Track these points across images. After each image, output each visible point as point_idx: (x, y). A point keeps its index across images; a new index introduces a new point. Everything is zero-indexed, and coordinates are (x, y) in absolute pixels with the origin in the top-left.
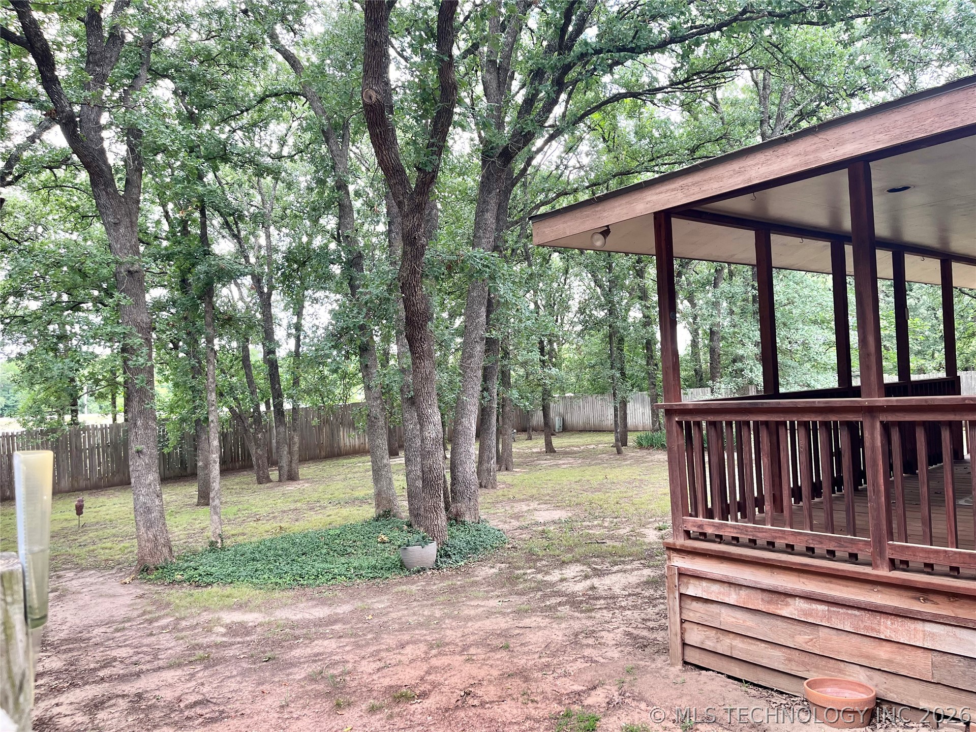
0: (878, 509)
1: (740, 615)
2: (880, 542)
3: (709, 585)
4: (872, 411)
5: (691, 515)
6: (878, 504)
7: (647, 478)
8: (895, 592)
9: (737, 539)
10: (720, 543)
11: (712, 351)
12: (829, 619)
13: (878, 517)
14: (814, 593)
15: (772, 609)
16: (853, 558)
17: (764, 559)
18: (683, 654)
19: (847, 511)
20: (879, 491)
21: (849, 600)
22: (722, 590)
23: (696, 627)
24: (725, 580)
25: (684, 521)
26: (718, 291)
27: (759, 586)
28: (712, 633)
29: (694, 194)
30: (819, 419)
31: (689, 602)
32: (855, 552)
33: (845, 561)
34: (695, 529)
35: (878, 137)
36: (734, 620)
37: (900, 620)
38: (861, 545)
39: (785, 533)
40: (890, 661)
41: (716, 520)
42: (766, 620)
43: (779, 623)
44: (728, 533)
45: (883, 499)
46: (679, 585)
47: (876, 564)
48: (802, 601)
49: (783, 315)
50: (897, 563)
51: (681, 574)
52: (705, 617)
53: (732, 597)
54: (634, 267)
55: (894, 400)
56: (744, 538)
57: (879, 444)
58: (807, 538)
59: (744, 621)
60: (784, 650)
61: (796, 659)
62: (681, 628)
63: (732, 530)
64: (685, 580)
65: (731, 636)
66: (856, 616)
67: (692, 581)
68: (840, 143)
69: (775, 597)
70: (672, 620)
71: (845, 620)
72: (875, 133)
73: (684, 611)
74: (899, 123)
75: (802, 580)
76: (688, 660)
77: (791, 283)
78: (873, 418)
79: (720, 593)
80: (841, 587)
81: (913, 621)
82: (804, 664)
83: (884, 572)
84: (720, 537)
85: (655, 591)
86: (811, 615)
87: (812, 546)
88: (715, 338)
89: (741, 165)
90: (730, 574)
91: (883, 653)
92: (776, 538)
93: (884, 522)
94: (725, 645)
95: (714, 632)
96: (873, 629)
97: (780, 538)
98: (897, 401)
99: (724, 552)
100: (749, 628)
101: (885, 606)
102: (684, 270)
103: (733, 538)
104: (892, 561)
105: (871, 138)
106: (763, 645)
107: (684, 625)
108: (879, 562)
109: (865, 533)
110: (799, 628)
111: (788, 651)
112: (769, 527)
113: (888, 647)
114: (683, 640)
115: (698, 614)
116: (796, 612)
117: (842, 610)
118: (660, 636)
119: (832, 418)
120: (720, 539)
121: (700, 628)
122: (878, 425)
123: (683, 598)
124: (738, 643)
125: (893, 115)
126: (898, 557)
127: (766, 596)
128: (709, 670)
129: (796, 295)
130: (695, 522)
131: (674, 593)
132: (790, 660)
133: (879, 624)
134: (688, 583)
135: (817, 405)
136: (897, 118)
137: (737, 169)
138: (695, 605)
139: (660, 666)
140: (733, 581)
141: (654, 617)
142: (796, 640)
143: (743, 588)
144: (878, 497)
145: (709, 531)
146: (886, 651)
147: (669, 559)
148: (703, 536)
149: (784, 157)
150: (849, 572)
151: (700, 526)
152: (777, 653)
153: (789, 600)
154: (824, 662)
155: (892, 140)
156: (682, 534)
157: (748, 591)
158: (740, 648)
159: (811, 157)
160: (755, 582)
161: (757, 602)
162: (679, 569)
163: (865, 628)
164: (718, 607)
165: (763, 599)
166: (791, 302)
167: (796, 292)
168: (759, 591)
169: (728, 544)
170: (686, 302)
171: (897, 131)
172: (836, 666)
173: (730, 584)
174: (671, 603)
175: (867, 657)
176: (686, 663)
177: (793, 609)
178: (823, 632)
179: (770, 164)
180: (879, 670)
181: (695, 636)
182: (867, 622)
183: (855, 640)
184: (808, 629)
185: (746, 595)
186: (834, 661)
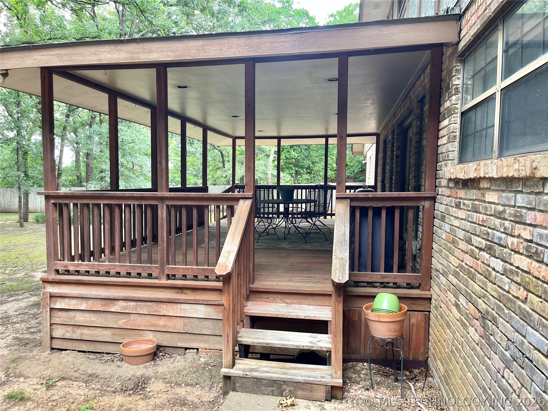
0: (163, 250)
1: (87, 315)
2: (163, 266)
3: (69, 300)
4: (162, 199)
5: (60, 260)
6: (163, 247)
7: (40, 241)
8: (168, 290)
9: (88, 272)
10: (78, 275)
11: (88, 165)
12: (136, 310)
13: (163, 253)
14: (129, 297)
15: (106, 309)
16: (150, 276)
17: (103, 282)
18: (51, 344)
19: (148, 253)
20: (164, 240)
21: (146, 298)
22: (77, 302)
23: (60, 326)
24: (79, 296)
25: (55, 264)
26: (92, 130)
27: (99, 297)
28: (70, 328)
29: (65, 61)
30: (136, 203)
31: (56, 312)
32: (151, 273)
33: (146, 278)
34: (62, 268)
35: (169, 53)
36: (84, 318)
37: (170, 304)
38: (154, 269)
39: (115, 266)
40: (164, 326)
41: (76, 262)
42: (103, 315)
43: (110, 316)
44: (82, 269)
45: (165, 244)
46: (50, 303)
47: (160, 277)
48: (123, 302)
49: (129, 148)
50: (170, 276)
51: (51, 296)
52: (66, 320)
53: (84, 306)
54: (36, 106)
55: (173, 194)
56: (92, 271)
57: (165, 216)
58: (127, 267)
59: (90, 318)
60: (111, 330)
61: (118, 333)
62: (51, 329)
63: (85, 267)
64: (54, 299)
65: (82, 328)
66: (149, 305)
67: (59, 299)
68: (150, 52)
69: (108, 302)
70: (45, 325)
71: (144, 308)
72: (168, 51)
73: (52, 318)
74: (179, 49)
75: (123, 290)
76: (54, 347)
77: (134, 131)
78: (163, 203)
79: (76, 304)
80: (143, 292)
81: (176, 304)
82: (122, 335)
83: (164, 281)
84: (78, 271)
85: (38, 309)
86: (127, 309)
87: (129, 272)
88: (90, 158)
89: (96, 50)
90: (83, 293)
91: (161, 322)
92: (110, 269)
93: (165, 256)
94: (77, 334)
95: (71, 327)
96: (157, 311)
97: (113, 269)
98: (174, 194)
99: (79, 280)
100: (93, 322)
101: (163, 299)
102: (71, 114)
103: (86, 271)
104: (168, 275)
105: (166, 53)
106: (100, 329)
107: (52, 327)
108: (162, 277)
109: (156, 262)
110: (120, 316)
111: (114, 330)
112: (107, 263)
113: (164, 319)
114: (51, 335)
115: (62, 319)
116: (119, 308)
117: (142, 304)
118: (37, 336)
119: (144, 203)
120: (78, 272)
121: (63, 327)
122: (165, 206)
123: (52, 310)
124: (86, 331)
125: (177, 44)
126: (170, 273)
127: (103, 302)
128: (67, 350)
129: (137, 138)
130: (62, 264)
131: (46, 308)
132: (114, 335)
133: (160, 308)
134: (56, 301)
135: (136, 195)
136: (179, 46)
137: (93, 52)
138: (60, 314)
139: (35, 354)
140: (85, 296)
141: (35, 325)
142: (118, 323)
143: (91, 300)
144: (163, 244)
145: (72, 269)
146: (163, 321)
147: (44, 288)
148: (68, 272)
149: (121, 52)
150: (147, 283)
151: (66, 266)
152: (108, 332)
153: (116, 302)
154: (132, 332)
155: (175, 57)
156: (53, 272)
157: (93, 301)
158: (87, 334)
159: (135, 56)
160: (98, 295)
161: (98, 306)
162: (50, 293)
163: (154, 311)
164: (75, 312)
165: (101, 304)
166: (133, 142)
167: (137, 136)
168: (99, 300)
169: (83, 275)
170: (72, 134)
171: (178, 53)
172: (138, 333)
173: (83, 298)
174: (44, 315)
175: (154, 325)
176: (52, 349)
177: (117, 307)
178: (133, 317)
179: (113, 54)
180: (159, 331)
181: (58, 332)
182: (154, 308)
183: (148, 318)
184: (124, 316)
185: (92, 303)
186: (137, 331)
